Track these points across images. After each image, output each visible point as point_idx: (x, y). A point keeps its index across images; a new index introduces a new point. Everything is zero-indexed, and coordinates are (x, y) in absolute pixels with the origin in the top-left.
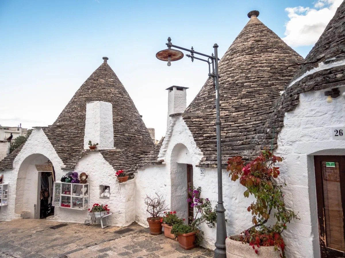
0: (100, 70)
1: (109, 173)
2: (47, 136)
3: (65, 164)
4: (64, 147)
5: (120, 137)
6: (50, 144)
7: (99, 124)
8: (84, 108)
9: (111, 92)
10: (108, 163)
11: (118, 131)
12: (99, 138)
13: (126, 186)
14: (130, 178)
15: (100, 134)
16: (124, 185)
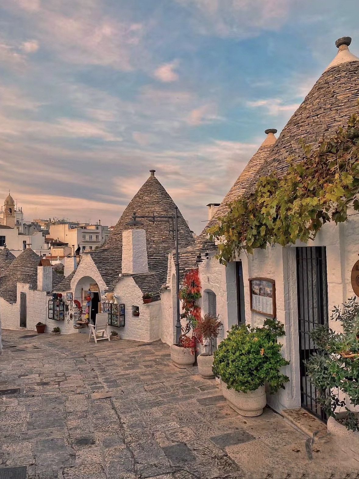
0: (147, 185)
1: (139, 295)
2: (94, 261)
3: (107, 286)
4: (107, 270)
5: (159, 259)
6: (96, 268)
7: (132, 251)
8: (120, 234)
9: (155, 210)
10: (137, 286)
11: (159, 252)
12: (132, 263)
13: (150, 307)
14: (157, 300)
15: (133, 260)
16: (148, 306)
